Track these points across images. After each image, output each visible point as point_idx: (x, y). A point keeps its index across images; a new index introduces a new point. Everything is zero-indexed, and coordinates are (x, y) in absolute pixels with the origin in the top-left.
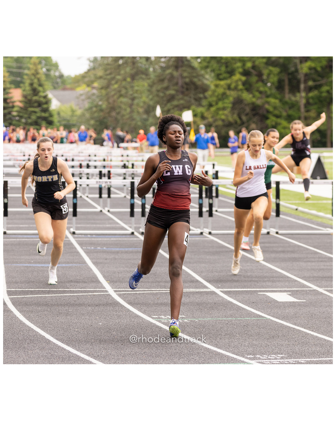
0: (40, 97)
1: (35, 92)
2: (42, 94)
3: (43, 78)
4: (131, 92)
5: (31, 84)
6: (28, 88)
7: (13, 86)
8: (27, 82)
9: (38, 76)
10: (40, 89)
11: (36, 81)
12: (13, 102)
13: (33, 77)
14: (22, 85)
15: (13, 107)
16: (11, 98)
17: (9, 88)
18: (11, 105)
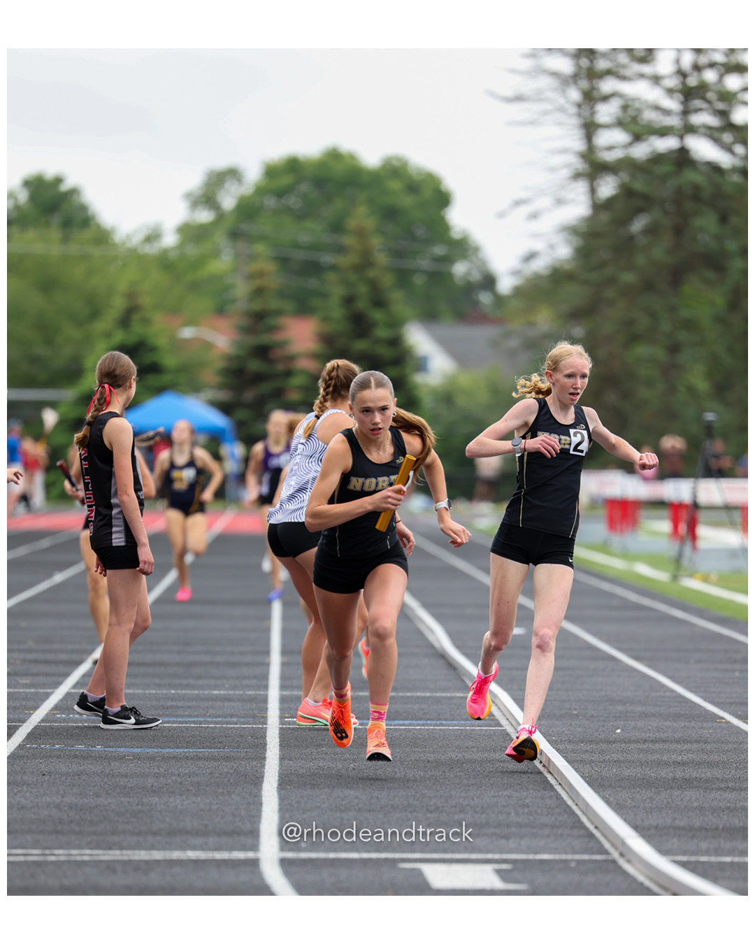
0: (377, 341)
1: (360, 324)
2: (382, 332)
3: (387, 280)
4: (666, 326)
5: (349, 300)
6: (337, 312)
7: (289, 306)
8: (337, 292)
9: (372, 273)
10: (377, 315)
11: (363, 289)
12: (291, 358)
13: (353, 277)
14: (316, 302)
15: (289, 373)
16: (282, 344)
17: (279, 313)
18: (280, 367)
